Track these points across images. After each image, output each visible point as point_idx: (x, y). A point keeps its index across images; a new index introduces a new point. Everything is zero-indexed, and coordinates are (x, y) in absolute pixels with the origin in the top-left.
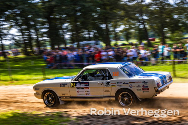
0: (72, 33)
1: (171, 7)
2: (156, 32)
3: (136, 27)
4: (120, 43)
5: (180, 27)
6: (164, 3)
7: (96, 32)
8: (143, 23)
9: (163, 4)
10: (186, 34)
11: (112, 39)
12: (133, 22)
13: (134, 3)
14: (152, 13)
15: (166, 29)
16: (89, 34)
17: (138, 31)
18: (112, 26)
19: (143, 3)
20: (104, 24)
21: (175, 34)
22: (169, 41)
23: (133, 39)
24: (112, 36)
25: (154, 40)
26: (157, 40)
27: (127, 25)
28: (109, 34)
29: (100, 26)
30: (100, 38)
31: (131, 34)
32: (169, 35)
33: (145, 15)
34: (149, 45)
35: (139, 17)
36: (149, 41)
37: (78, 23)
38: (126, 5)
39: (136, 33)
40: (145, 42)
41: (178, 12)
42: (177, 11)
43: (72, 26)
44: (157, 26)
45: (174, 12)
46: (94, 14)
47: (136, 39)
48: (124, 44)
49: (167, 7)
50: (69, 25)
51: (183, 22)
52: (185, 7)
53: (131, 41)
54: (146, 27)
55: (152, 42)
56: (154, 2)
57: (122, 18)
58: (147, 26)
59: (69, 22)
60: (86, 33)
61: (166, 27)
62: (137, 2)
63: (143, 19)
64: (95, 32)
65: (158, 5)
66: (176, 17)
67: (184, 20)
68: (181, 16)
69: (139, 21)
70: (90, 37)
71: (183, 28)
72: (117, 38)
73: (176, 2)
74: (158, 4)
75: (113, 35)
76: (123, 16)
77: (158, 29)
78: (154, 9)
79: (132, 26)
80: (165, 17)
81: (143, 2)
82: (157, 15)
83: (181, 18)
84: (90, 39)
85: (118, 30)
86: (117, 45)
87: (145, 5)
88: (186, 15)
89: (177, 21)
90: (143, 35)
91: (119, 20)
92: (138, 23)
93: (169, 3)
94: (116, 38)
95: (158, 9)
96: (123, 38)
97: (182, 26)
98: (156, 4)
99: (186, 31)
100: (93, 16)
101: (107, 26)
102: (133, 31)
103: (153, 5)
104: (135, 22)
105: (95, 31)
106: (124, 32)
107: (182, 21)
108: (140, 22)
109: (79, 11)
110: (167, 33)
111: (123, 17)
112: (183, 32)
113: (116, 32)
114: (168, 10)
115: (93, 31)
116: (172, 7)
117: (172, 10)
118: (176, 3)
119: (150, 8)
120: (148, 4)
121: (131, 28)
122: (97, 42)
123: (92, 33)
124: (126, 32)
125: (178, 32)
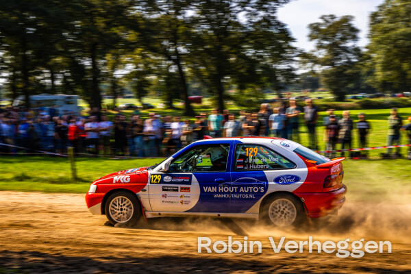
0: (11, 74)
1: (242, 29)
2: (205, 84)
3: (160, 69)
4: (122, 103)
5: (259, 76)
6: (226, 19)
7: (69, 74)
8: (177, 62)
9: (224, 22)
10: (269, 92)
11: (104, 94)
12: (156, 58)
13: (159, 15)
14: (197, 41)
15: (227, 79)
16: (53, 78)
17: (165, 78)
18: (105, 64)
19: (180, 17)
20: (87, 59)
21: (246, 92)
22: (232, 106)
23: (151, 95)
24: (105, 86)
25: (199, 101)
26: (206, 102)
27: (140, 63)
28: (99, 82)
29: (80, 61)
30: (78, 90)
31: (148, 83)
32: (233, 92)
33: (183, 45)
34: (189, 112)
35: (169, 48)
36: (188, 102)
37: (29, 53)
38: (141, 17)
39: (159, 83)
40: (179, 104)
41: (256, 42)
42: (252, 39)
43: (13, 57)
44: (208, 70)
45: (247, 43)
46: (66, 34)
47: (159, 96)
48: (130, 107)
49: (233, 29)
50: (7, 54)
51: (266, 64)
52: (272, 32)
53: (147, 100)
54: (184, 70)
55: (195, 105)
56: (204, 17)
57: (129, 47)
58: (186, 70)
59: (7, 48)
60: (46, 76)
61: (227, 75)
62: (165, 13)
63: (176, 53)
64: (66, 74)
65: (211, 25)
66: (250, 53)
67: (269, 61)
68: (261, 52)
69: (168, 56)
70: (53, 86)
71: (265, 78)
72: (117, 91)
73: (253, 21)
74: (213, 21)
75: (108, 85)
76: (134, 43)
77: (209, 78)
78: (204, 32)
79: (152, 67)
80: (227, 52)
81: (180, 14)
82: (208, 47)
83: (261, 57)
84: (53, 90)
85: (119, 73)
86: (116, 107)
87: (184, 22)
88: (273, 50)
89: (252, 63)
90: (175, 89)
91: (123, 50)
92: (165, 60)
93: (236, 20)
94: (114, 91)
95: (212, 31)
96: (130, 93)
97: (263, 74)
98: (209, 21)
99: (271, 86)
100: (65, 37)
101: (94, 64)
102: (153, 77)
103: (203, 24)
104: (160, 58)
105: (66, 72)
106: (134, 79)
107: (264, 63)
108: (170, 59)
109: (32, 24)
110: (230, 88)
111: (133, 46)
112: (263, 87)
113: (115, 78)
114: (233, 36)
115: (63, 73)
116: (245, 31)
117: (243, 38)
118: (251, 22)
119: (194, 28)
120: (190, 20)
121: (150, 72)
122: (69, 98)
123: (59, 76)
124: (136, 79)
125: (252, 87)
